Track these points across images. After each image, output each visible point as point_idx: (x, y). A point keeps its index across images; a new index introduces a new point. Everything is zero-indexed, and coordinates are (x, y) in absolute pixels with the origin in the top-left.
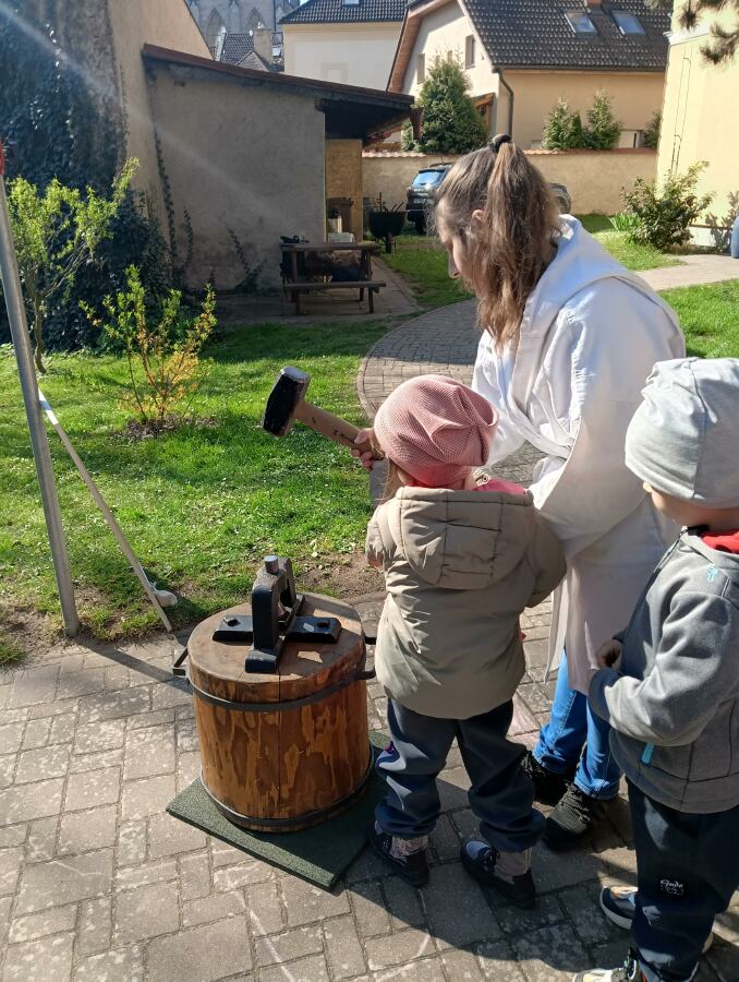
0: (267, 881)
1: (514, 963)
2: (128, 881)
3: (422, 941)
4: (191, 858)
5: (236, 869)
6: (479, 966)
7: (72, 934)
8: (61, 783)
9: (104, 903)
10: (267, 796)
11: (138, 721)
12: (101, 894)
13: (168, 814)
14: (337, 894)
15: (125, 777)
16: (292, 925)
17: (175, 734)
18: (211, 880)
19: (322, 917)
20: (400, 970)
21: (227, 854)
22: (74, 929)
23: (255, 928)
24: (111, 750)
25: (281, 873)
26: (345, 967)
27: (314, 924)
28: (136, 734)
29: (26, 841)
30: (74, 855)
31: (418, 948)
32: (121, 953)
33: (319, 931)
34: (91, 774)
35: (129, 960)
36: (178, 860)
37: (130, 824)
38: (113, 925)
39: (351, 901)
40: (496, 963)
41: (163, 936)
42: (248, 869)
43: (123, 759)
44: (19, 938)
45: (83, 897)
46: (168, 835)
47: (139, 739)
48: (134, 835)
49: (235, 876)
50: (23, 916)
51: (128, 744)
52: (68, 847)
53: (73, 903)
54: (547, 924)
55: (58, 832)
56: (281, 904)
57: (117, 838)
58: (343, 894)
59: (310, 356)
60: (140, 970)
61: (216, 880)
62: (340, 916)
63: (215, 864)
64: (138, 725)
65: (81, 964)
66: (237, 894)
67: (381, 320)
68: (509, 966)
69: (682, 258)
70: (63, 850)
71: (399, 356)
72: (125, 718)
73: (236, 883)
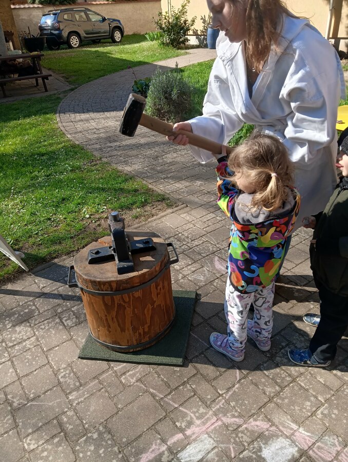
0: (149, 373)
1: (279, 368)
2: (77, 398)
3: (236, 373)
4: (104, 376)
5: (131, 373)
6: (266, 375)
7: (62, 434)
8: (10, 364)
9: (70, 413)
10: (137, 333)
11: (36, 320)
12: (66, 410)
13: (80, 359)
14: (187, 366)
15: (45, 349)
16: (174, 388)
17: (61, 320)
18: (121, 382)
19: (186, 379)
20: (234, 389)
21: (123, 367)
22: (62, 431)
23: (156, 396)
24: (29, 338)
25: (155, 366)
26: (209, 397)
27: (184, 384)
28: (39, 327)
29: (7, 399)
30: (39, 396)
31: (236, 377)
32: (94, 433)
33: (188, 386)
34: (25, 354)
35: (100, 434)
36: (98, 379)
37: (62, 371)
38: (82, 422)
39: (195, 367)
40: (272, 371)
41: (112, 416)
42: (137, 370)
43: (39, 341)
44: (32, 447)
45: (57, 415)
46: (86, 369)
47: (41, 329)
48: (67, 375)
49: (132, 376)
50: (28, 436)
51: (37, 333)
52: (33, 393)
53: (53, 419)
54: (283, 348)
55: (22, 388)
56: (162, 380)
57: (58, 380)
58: (190, 365)
59: (25, 117)
60: (109, 436)
61: (124, 381)
62: (194, 376)
63: (119, 374)
64: (37, 322)
65: (76, 446)
66: (138, 384)
67: (55, 94)
68: (278, 370)
69: (187, 51)
70: (32, 396)
71: (75, 111)
72: (27, 320)
73: (135, 379)
